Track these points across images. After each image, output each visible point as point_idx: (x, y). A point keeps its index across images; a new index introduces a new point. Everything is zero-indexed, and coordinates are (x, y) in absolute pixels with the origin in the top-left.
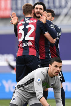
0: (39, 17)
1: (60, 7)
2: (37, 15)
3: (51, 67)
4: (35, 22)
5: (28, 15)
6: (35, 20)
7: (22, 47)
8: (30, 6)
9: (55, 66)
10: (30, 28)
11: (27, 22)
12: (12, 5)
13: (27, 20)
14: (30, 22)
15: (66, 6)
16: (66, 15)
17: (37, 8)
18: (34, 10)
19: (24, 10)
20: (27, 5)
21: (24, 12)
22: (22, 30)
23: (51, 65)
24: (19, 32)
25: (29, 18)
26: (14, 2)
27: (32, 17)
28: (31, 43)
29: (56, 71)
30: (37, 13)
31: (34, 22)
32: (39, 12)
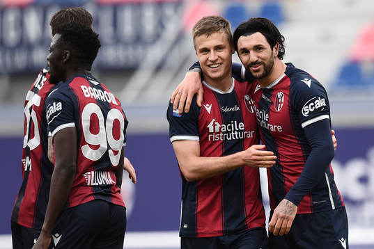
1: (138, 39)
15: (157, 37)
16: (159, 68)
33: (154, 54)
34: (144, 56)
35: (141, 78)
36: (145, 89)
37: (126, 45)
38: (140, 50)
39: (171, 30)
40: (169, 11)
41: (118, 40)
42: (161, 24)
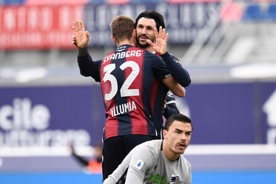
0: (148, 45)
1: (193, 26)
2: (140, 42)
3: (167, 135)
4: (140, 54)
5: (122, 40)
6: (140, 51)
7: (115, 115)
8: (128, 20)
9: (176, 132)
10: (129, 70)
11: (122, 56)
12: (86, 19)
13: (121, 52)
14: (127, 56)
15: (205, 24)
16: (206, 43)
17: (141, 26)
18: (136, 31)
19: (114, 29)
20: (120, 19)
21: (114, 35)
22: (112, 73)
23: (168, 131)
24: (105, 79)
25: (125, 47)
26: (91, 14)
27: (133, 45)
28: (133, 103)
29: (179, 141)
30: (140, 36)
31: (137, 55)
32: (144, 35)
33: (203, 35)
34: (197, 36)
35: (194, 50)
36: (197, 56)
37: (185, 29)
38: (194, 32)
39: (213, 20)
40: (212, 8)
41: (181, 26)
42: (207, 16)
